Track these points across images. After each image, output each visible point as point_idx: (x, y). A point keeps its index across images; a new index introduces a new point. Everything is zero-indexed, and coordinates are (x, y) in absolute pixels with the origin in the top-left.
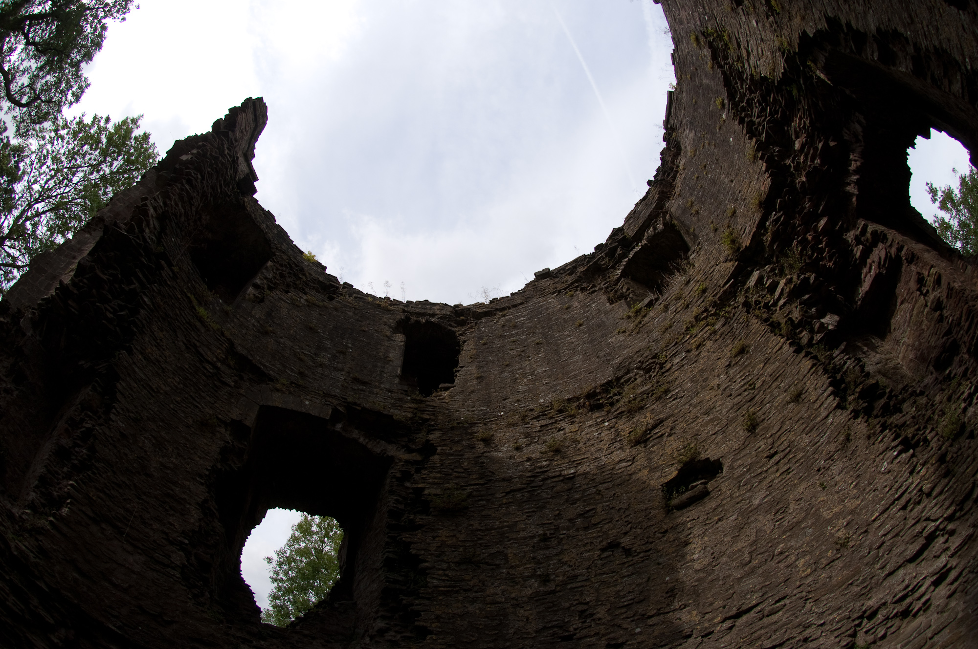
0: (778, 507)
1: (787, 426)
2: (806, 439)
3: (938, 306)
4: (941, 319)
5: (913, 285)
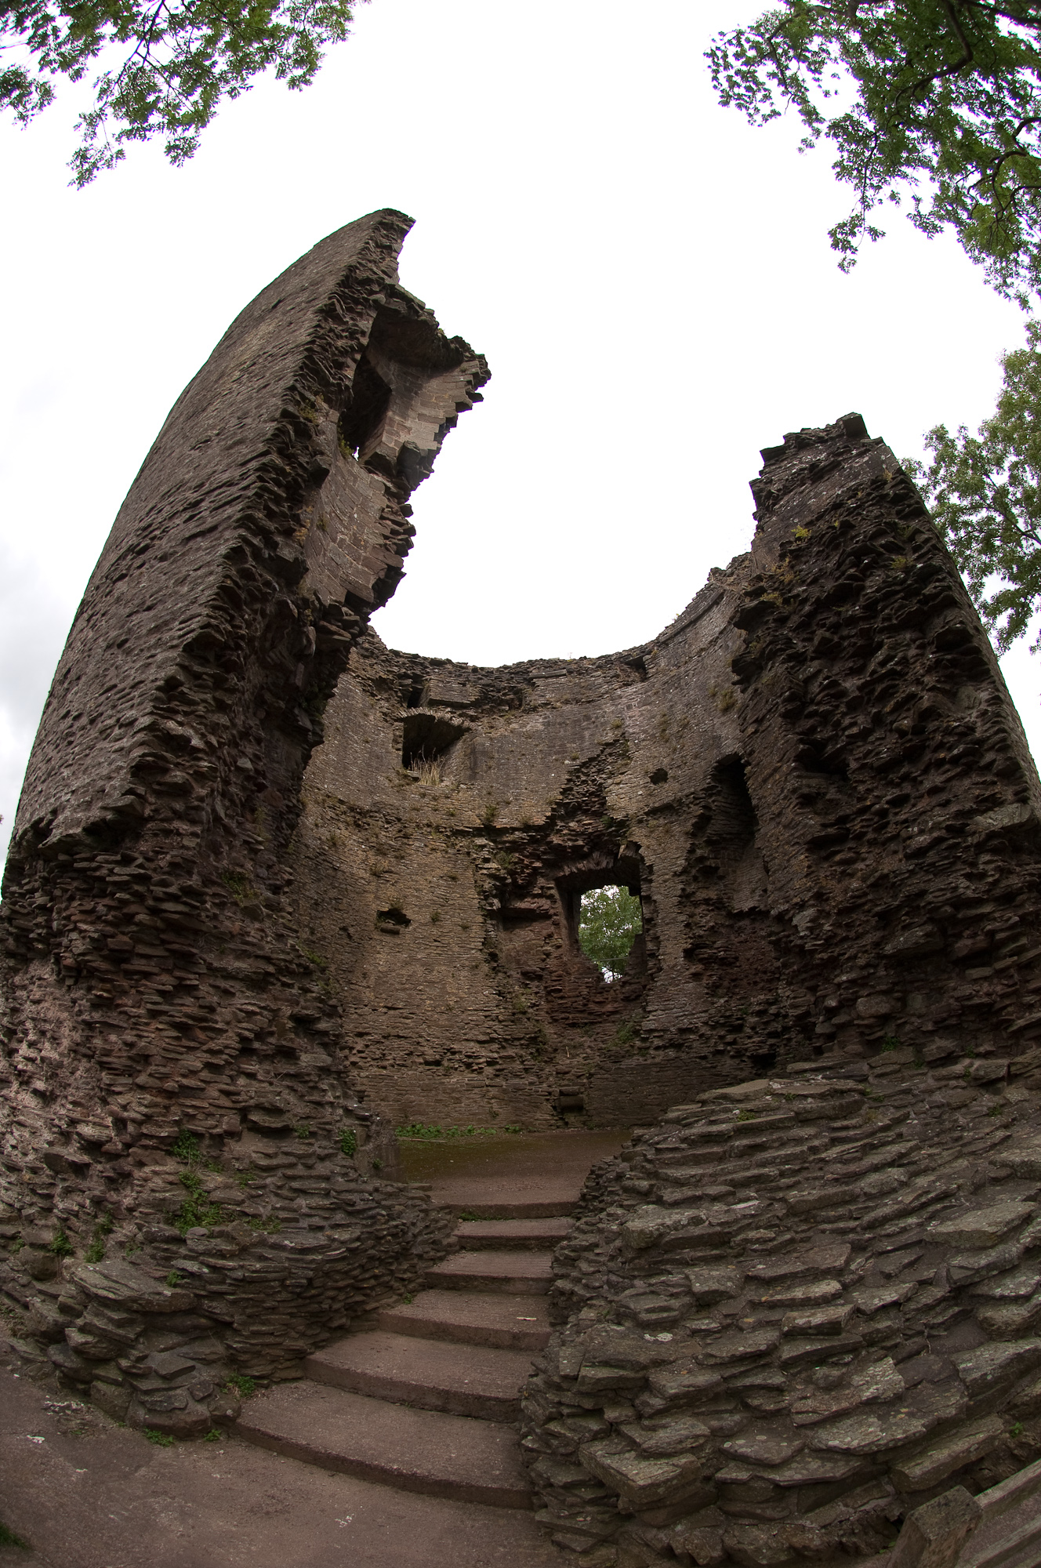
0: (428, 967)
1: (452, 934)
2: (456, 949)
3: (548, 955)
4: (544, 960)
5: (545, 932)
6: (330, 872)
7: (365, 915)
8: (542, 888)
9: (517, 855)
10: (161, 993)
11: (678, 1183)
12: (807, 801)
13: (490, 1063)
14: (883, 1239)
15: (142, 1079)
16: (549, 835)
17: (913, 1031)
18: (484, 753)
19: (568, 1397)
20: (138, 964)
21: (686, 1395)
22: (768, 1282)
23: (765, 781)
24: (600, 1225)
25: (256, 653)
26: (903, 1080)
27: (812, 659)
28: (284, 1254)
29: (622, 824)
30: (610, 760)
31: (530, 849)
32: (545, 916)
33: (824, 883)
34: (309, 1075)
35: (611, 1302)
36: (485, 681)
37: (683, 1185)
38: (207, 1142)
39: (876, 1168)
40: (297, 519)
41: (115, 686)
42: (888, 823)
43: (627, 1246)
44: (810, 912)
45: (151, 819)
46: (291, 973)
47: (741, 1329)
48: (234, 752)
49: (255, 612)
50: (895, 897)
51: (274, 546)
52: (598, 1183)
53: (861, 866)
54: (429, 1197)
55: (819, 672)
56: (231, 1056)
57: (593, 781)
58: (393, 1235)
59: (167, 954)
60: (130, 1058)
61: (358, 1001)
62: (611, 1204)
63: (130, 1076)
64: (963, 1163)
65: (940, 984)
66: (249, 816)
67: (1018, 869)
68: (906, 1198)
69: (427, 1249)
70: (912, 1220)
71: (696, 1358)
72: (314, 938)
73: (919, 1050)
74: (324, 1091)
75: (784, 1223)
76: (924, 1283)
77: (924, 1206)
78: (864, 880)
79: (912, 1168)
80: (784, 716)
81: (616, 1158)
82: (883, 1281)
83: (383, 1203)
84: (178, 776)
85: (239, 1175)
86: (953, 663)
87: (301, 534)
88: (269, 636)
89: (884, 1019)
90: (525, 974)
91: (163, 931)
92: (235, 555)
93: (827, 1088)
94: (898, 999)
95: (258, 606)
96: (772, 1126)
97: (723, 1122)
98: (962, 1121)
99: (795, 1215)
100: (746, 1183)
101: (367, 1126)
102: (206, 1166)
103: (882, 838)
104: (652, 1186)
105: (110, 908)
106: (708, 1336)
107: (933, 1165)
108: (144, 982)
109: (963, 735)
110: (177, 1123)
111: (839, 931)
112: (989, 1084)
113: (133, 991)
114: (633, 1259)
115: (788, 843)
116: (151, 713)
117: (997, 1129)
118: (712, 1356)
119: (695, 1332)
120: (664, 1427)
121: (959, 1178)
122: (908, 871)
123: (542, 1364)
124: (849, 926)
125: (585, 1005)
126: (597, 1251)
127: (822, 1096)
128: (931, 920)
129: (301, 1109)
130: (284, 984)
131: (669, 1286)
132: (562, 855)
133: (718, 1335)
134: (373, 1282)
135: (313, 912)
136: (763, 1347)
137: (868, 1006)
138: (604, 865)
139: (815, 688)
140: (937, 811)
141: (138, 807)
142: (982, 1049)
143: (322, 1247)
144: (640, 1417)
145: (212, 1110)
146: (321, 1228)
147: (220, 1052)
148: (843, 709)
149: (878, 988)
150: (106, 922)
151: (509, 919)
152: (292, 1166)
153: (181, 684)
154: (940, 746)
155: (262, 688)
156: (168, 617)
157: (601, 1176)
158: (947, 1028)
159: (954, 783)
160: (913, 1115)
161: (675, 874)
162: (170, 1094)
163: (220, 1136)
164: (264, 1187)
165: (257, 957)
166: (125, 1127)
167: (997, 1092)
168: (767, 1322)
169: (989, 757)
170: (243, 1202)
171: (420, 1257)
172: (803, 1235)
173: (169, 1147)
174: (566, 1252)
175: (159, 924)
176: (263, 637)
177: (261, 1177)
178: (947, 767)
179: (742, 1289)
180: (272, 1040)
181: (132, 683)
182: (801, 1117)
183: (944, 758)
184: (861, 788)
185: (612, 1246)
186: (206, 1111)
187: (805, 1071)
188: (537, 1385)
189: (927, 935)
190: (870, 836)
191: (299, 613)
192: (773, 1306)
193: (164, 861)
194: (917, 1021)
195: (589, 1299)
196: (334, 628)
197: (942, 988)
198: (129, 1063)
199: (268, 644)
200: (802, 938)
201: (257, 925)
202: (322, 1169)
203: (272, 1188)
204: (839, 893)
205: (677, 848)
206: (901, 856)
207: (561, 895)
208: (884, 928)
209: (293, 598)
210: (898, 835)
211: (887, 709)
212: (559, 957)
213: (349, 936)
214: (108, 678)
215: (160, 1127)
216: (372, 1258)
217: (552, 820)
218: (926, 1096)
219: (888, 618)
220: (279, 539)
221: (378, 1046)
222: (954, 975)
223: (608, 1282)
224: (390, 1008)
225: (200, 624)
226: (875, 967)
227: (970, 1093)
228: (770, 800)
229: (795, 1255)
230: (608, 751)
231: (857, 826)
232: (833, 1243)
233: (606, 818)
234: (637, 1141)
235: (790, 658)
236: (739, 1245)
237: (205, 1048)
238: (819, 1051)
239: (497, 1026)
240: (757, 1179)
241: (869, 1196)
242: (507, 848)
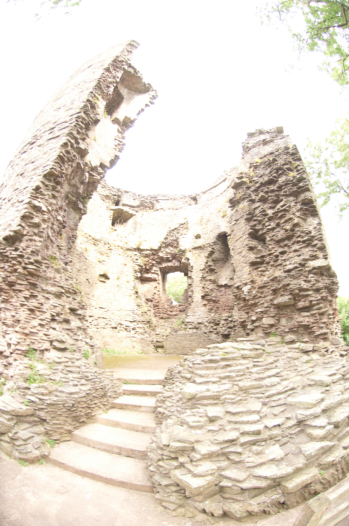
1: (123, 284)
2: (125, 289)
4: (153, 295)
6: (84, 260)
7: (95, 275)
8: (155, 271)
9: (147, 258)
10: (25, 298)
11: (201, 376)
12: (251, 249)
13: (134, 329)
14: (272, 402)
15: (17, 329)
16: (158, 253)
17: (281, 331)
18: (139, 223)
19: (165, 453)
20: (18, 287)
21: (208, 454)
22: (234, 414)
23: (237, 241)
24: (173, 389)
25: (67, 180)
26: (277, 347)
27: (258, 202)
28: (64, 395)
29: (184, 251)
30: (182, 229)
31: (152, 257)
32: (155, 280)
33: (254, 277)
34: (74, 329)
35: (178, 417)
36: (142, 199)
37: (202, 377)
38: (38, 352)
39: (269, 377)
40: (87, 135)
41: (18, 189)
42: (278, 260)
43: (184, 397)
44: (249, 287)
45: (26, 235)
46: (70, 293)
47: (225, 431)
48: (57, 214)
49: (69, 165)
50: (279, 284)
51: (78, 143)
52: (171, 374)
53: (267, 273)
54: (113, 375)
55: (260, 206)
56: (48, 321)
57: (175, 236)
58: (101, 389)
59: (28, 284)
60: (13, 321)
61: (91, 305)
62: (177, 381)
63: (13, 327)
64: (299, 378)
65: (292, 316)
66: (59, 237)
67: (322, 281)
68: (280, 388)
69: (112, 394)
70: (282, 396)
71: (210, 440)
72: (77, 282)
73: (283, 337)
74: (79, 335)
75: (238, 393)
76: (288, 418)
77: (286, 391)
78: (269, 278)
79: (281, 378)
80: (246, 219)
81: (177, 365)
82: (274, 417)
83: (98, 377)
84: (36, 220)
85: (49, 365)
86: (306, 210)
87: (88, 140)
88: (73, 174)
89: (272, 326)
90: (147, 299)
91: (27, 275)
92: (65, 145)
93: (252, 347)
94: (277, 320)
95: (70, 163)
96: (234, 359)
97: (216, 356)
98: (297, 364)
99: (241, 390)
100: (224, 378)
101: (93, 349)
102: (38, 361)
103: (276, 264)
104: (192, 376)
105: (10, 266)
106: (214, 432)
107: (288, 377)
108: (19, 293)
109: (307, 234)
110: (28, 345)
111: (258, 294)
112: (306, 352)
113: (16, 297)
114: (186, 402)
115: (243, 262)
116: (30, 198)
117: (309, 368)
118: (216, 440)
119: (209, 431)
120: (201, 465)
121: (298, 383)
122: (285, 276)
123: (155, 439)
124: (262, 293)
125: (166, 312)
126: (172, 398)
127: (251, 350)
128: (291, 294)
129: (72, 342)
130: (67, 297)
131: (199, 413)
132: (162, 260)
133: (217, 432)
134: (94, 406)
135: (78, 273)
136: (234, 438)
137: (267, 321)
138: (176, 265)
139: (257, 211)
140: (296, 257)
141: (22, 231)
142: (304, 340)
143: (77, 392)
144: (192, 461)
145: (41, 341)
146: (77, 385)
147: (44, 320)
148: (266, 219)
149: (270, 315)
150: (7, 271)
151: (143, 280)
152: (67, 362)
153: (41, 188)
154: (299, 236)
155: (68, 192)
156: (39, 165)
157: (172, 371)
158: (293, 331)
159: (303, 249)
160: (280, 360)
161: (201, 270)
162: (27, 335)
163: (43, 350)
164: (57, 369)
165: (59, 286)
166: (11, 346)
167: (309, 355)
168: (235, 428)
169: (315, 242)
170: (50, 375)
171: (110, 396)
172: (245, 398)
173: (25, 353)
174: (162, 398)
175: (26, 273)
176: (71, 175)
177: (56, 366)
178: (301, 243)
179: (225, 416)
180: (62, 316)
181: (24, 188)
182: (243, 357)
183: (300, 241)
184: (270, 247)
185: (177, 397)
186: (38, 341)
187: (244, 341)
188: (154, 447)
189: (289, 299)
190: (272, 263)
191: (84, 167)
192: (236, 423)
193: (29, 250)
194: (283, 328)
195: (170, 416)
196: (94, 174)
197: (292, 318)
198: (13, 323)
199: (72, 178)
200: (245, 295)
201: (59, 275)
202: (77, 363)
203: (60, 370)
204: (260, 281)
205: (202, 261)
206: (282, 271)
207: (161, 274)
208: (274, 295)
209: (83, 162)
210: (281, 264)
211: (282, 222)
212: (159, 295)
213: (89, 282)
214: (16, 186)
215: (23, 346)
216: (94, 397)
217: (160, 248)
218: (285, 354)
219: (286, 192)
220: (80, 141)
221: (96, 321)
222: (297, 314)
223: (177, 410)
224: (101, 308)
225: (50, 168)
226: (270, 307)
227: (300, 354)
228: (238, 247)
229: (243, 405)
230: (181, 226)
231: (267, 259)
232: (255, 402)
233: (178, 249)
234: (185, 360)
235: (250, 201)
236: (223, 400)
237: (39, 318)
238: (248, 334)
239: (136, 316)
240: (228, 377)
241: (267, 386)
242: (144, 256)
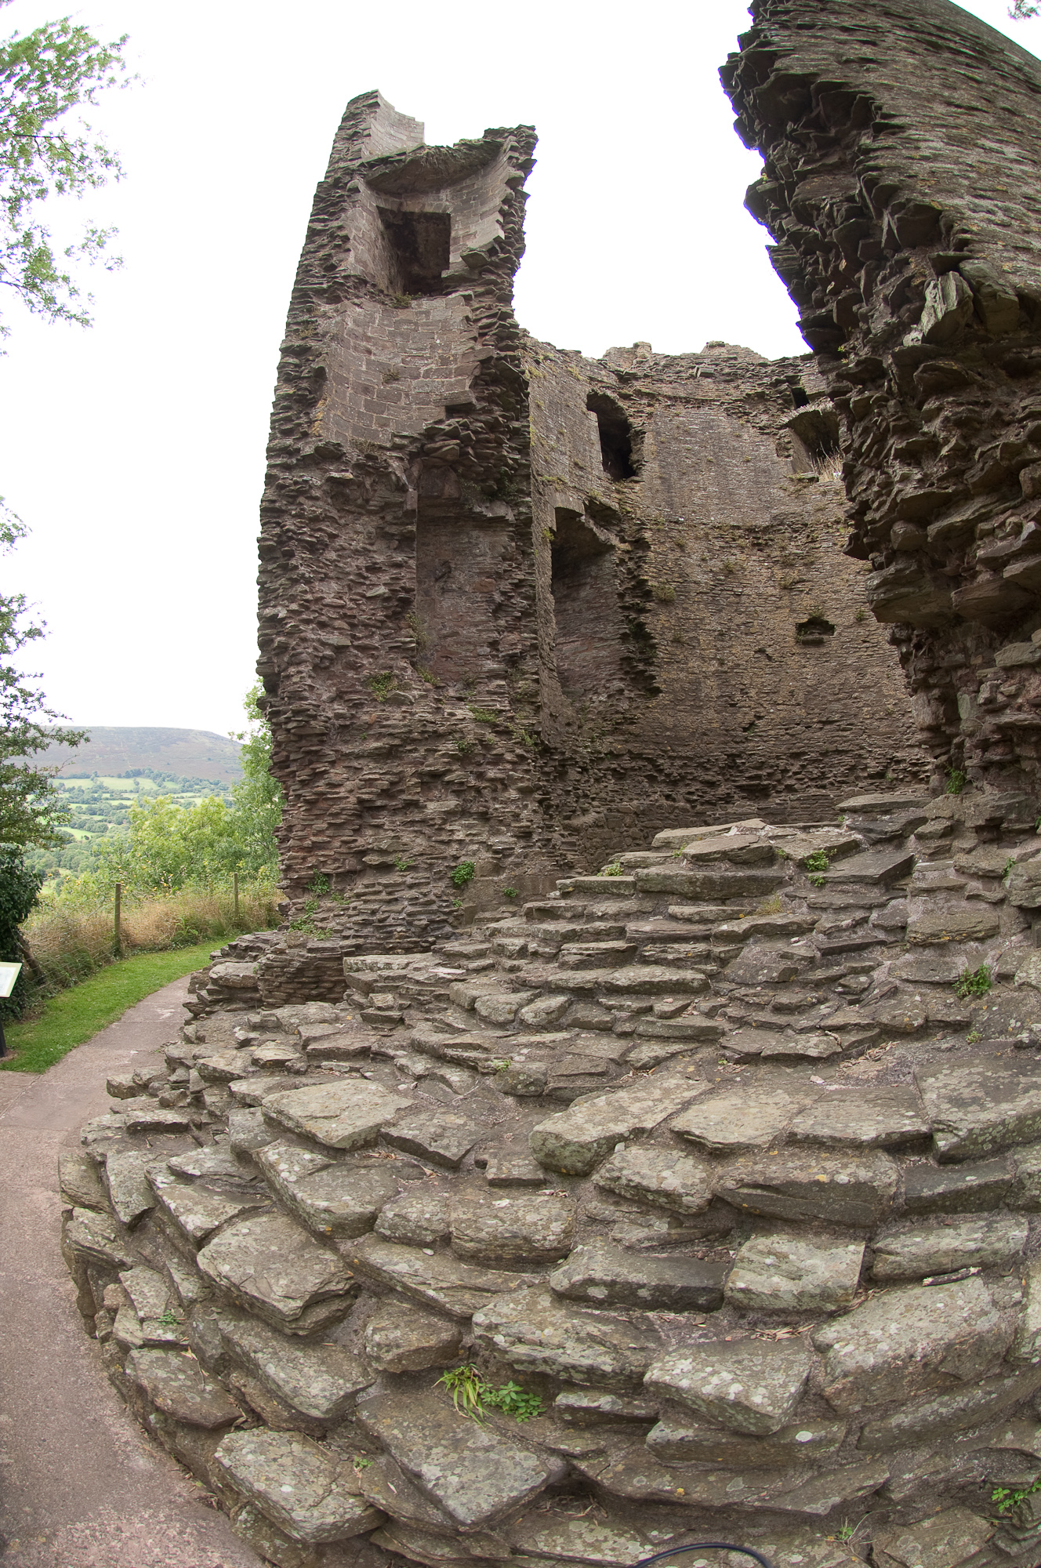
0: (861, 672)
7: (781, 632)
15: (290, 842)
38: (335, 879)
60: (285, 829)
63: (287, 841)
101: (497, 859)
110: (310, 868)
135: (719, 644)
162: (308, 849)
173: (305, 885)
186: (332, 857)
198: (286, 833)
213: (769, 658)
215: (297, 872)
221: (816, 765)
224: (825, 723)
